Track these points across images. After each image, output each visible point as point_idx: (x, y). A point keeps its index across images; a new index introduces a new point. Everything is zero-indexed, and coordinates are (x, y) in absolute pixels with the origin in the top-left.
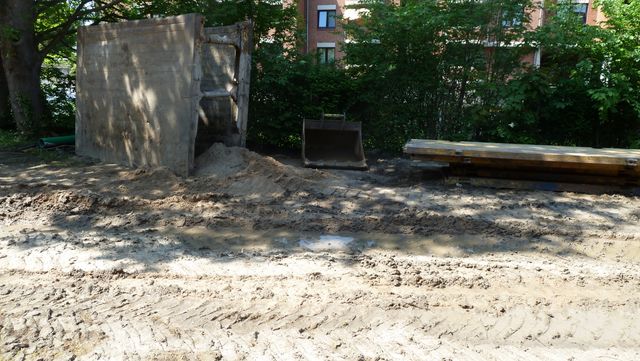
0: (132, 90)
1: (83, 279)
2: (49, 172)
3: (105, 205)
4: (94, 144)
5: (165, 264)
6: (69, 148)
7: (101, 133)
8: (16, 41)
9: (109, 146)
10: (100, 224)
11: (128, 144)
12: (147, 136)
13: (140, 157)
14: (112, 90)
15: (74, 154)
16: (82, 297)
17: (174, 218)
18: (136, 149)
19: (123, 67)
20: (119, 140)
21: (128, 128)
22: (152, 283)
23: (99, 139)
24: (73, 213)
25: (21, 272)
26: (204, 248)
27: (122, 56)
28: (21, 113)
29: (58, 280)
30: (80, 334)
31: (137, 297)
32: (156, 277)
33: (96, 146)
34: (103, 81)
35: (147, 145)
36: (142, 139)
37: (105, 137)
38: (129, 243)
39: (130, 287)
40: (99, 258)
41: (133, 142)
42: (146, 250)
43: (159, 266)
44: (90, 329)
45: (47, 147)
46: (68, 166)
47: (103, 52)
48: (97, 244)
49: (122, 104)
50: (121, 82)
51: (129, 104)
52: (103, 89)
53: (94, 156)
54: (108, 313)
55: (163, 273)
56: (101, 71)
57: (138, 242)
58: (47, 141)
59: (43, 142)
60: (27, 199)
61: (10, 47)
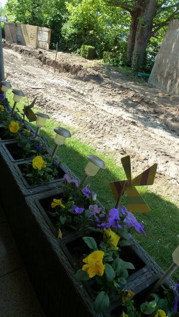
1: (121, 120)
4: (156, 79)
5: (152, 128)
7: (161, 75)
9: (161, 81)
10: (139, 108)
11: (169, 82)
13: (172, 89)
14: (173, 54)
16: (117, 124)
17: (169, 116)
18: (172, 86)
21: (172, 75)
22: (143, 131)
23: (159, 77)
24: (133, 101)
25: (105, 111)
29: (113, 117)
30: (109, 133)
31: (134, 132)
32: (146, 130)
34: (171, 49)
35: (177, 84)
37: (162, 77)
38: (145, 117)
41: (172, 81)
42: (150, 122)
43: (150, 127)
44: (113, 133)
45: (139, 76)
46: (142, 86)
47: (176, 34)
48: (134, 113)
49: (175, 62)
52: (169, 53)
53: (154, 85)
54: (121, 132)
55: (149, 130)
56: (172, 44)
57: (149, 118)
58: (140, 74)
59: (138, 74)
60: (121, 92)
61: (140, 28)
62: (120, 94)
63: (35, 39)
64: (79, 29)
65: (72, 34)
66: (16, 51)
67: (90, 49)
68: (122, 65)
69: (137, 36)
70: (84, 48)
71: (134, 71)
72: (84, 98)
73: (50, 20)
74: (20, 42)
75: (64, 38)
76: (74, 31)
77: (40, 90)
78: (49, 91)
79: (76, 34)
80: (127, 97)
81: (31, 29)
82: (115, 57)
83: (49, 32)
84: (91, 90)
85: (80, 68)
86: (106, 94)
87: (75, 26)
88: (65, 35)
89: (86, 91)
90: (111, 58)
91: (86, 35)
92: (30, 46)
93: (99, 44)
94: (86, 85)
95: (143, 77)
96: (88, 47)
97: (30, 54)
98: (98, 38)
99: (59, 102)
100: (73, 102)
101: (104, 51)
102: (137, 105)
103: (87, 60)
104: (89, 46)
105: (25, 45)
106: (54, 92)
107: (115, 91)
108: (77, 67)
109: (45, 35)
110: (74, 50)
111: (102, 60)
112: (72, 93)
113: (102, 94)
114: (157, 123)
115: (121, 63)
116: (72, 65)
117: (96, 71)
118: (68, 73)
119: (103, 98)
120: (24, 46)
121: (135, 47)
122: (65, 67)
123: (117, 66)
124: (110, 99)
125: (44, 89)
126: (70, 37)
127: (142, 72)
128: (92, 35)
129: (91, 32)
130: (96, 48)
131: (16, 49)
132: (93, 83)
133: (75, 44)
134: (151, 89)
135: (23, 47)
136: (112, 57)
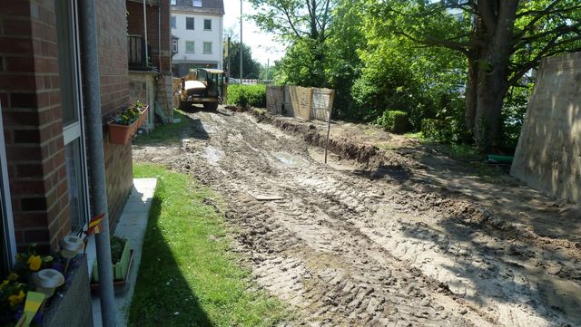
0: (573, 120)
1: (417, 278)
2: (476, 184)
3: (492, 225)
4: (526, 168)
5: (495, 302)
6: (506, 167)
7: (535, 158)
8: (488, 71)
9: (538, 172)
10: (477, 240)
11: (555, 173)
12: (574, 170)
13: (562, 190)
14: (554, 119)
15: (508, 173)
16: (402, 292)
17: (549, 262)
18: (560, 181)
19: (571, 97)
20: (548, 167)
21: (559, 159)
22: (463, 313)
23: (531, 164)
24: (463, 223)
25: (386, 252)
26: (557, 309)
27: (573, 85)
28: (480, 132)
29: (400, 270)
30: (371, 319)
31: (439, 317)
32: (472, 309)
33: (528, 170)
34: (550, 109)
35: (572, 178)
36: (569, 172)
37: (537, 162)
38: (485, 267)
39: (440, 304)
40: (448, 268)
41: (560, 173)
42: (494, 280)
43: (488, 301)
44: (381, 320)
45: (490, 162)
46: (494, 183)
47: (556, 81)
48: (458, 256)
49: (560, 133)
50: (565, 111)
51: (567, 135)
52: (547, 118)
53: (523, 179)
54: (404, 316)
55: (485, 310)
56: (550, 100)
57: (493, 270)
58: (492, 158)
59: (488, 158)
60: (439, 201)
61: (484, 77)
62: (438, 205)
63: (308, 107)
64: (380, 86)
65: (369, 95)
66: (277, 126)
67: (398, 117)
68: (459, 142)
69: (479, 91)
70: (387, 115)
71: (481, 152)
72: (353, 220)
73: (334, 77)
74: (286, 111)
75: (355, 100)
76: (370, 89)
77: (273, 202)
78: (288, 205)
79: (375, 94)
80: (451, 212)
81: (303, 92)
82: (443, 127)
83: (330, 94)
84: (376, 199)
85: (373, 152)
86: (407, 205)
87: (373, 81)
88: (357, 96)
89: (366, 200)
90: (436, 129)
91: (390, 95)
92: (300, 118)
93: (415, 107)
94: (369, 188)
95: (500, 163)
96: (393, 113)
97: (296, 130)
98: (411, 98)
99: (296, 229)
100: (324, 229)
101: (422, 117)
102: (471, 232)
103: (391, 135)
104: (396, 112)
105: (292, 115)
106: (296, 207)
107: (428, 199)
108: (368, 151)
109: (324, 99)
110: (372, 119)
111: (420, 133)
112: (332, 209)
113: (400, 206)
114: (514, 284)
115: (455, 137)
116: (360, 146)
117: (403, 155)
118: (353, 161)
119: (397, 217)
120: (291, 118)
121: (478, 108)
122: (347, 150)
123: (447, 143)
124: (413, 218)
125: (280, 201)
126: (364, 100)
127: (497, 153)
128: (400, 94)
129: (399, 89)
130: (409, 114)
131: (278, 124)
132: (389, 182)
133: (373, 109)
134: (516, 191)
135: (289, 120)
136: (438, 127)
